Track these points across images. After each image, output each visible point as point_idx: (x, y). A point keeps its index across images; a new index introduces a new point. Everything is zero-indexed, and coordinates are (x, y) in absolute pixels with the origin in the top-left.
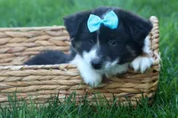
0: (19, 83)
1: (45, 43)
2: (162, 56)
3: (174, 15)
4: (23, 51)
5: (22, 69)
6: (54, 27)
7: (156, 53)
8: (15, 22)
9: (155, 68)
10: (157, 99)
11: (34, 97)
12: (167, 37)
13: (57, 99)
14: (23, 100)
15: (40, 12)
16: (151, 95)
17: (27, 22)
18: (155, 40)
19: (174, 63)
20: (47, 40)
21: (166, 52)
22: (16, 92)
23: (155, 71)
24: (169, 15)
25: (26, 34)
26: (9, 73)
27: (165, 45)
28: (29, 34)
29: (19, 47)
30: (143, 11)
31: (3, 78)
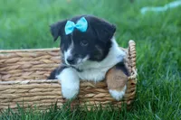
0: (27, 94)
1: (47, 61)
2: (138, 71)
3: (148, 38)
4: (30, 67)
5: (29, 83)
6: (55, 49)
7: (133, 69)
8: (25, 45)
9: (133, 81)
11: (38, 105)
12: (142, 55)
13: (56, 106)
14: (29, 107)
16: (129, 103)
17: (34, 45)
18: (133, 59)
19: (148, 76)
20: (49, 59)
21: (142, 67)
22: (23, 101)
23: (132, 84)
24: (145, 38)
25: (33, 54)
26: (18, 86)
27: (141, 62)
28: (35, 55)
29: (27, 64)
30: (124, 36)
31: (13, 91)
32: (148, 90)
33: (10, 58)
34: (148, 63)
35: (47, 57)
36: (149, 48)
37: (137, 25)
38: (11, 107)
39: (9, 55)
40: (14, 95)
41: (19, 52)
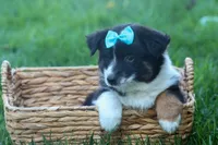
0: (55, 124)
1: (81, 82)
2: (196, 97)
4: (60, 90)
5: (58, 110)
6: (91, 67)
7: (190, 94)
8: (54, 62)
9: (190, 110)
10: (190, 139)
12: (201, 78)
13: (92, 139)
14: (58, 140)
15: (78, 52)
16: (184, 137)
17: (66, 62)
18: (190, 82)
19: (209, 103)
20: (83, 79)
21: (200, 92)
22: (51, 132)
23: (189, 113)
24: (205, 56)
25: (64, 74)
26: (45, 113)
27: (199, 86)
28: (66, 74)
29: (56, 86)
30: (179, 52)
31: (39, 119)
32: (209, 121)
33: (35, 77)
34: (209, 87)
35: (82, 76)
36: (210, 68)
37: (195, 39)
38: (36, 140)
39: (33, 74)
40: (39, 125)
41: (46, 70)
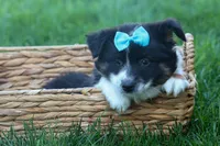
0: (37, 109)
1: (65, 63)
2: (198, 78)
3: (210, 32)
4: (40, 73)
5: (39, 93)
6: (77, 46)
7: (191, 74)
9: (191, 92)
10: (192, 126)
11: (54, 125)
12: (203, 57)
13: (80, 127)
14: (40, 128)
16: (185, 122)
17: (46, 40)
19: (211, 86)
20: (67, 60)
21: (203, 72)
22: (33, 119)
23: (189, 96)
24: (206, 32)
25: (44, 54)
27: (201, 66)
28: (48, 54)
29: (36, 68)
31: (17, 104)
32: (213, 104)
33: (12, 58)
34: (212, 66)
35: (66, 57)
36: (213, 46)
37: (194, 13)
38: (16, 128)
39: (10, 55)
40: (18, 111)
41: (25, 50)
